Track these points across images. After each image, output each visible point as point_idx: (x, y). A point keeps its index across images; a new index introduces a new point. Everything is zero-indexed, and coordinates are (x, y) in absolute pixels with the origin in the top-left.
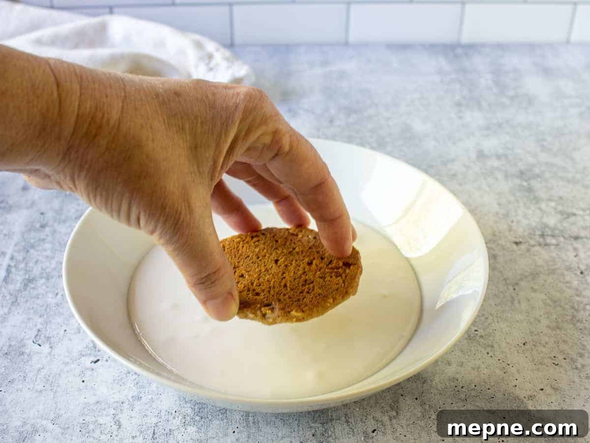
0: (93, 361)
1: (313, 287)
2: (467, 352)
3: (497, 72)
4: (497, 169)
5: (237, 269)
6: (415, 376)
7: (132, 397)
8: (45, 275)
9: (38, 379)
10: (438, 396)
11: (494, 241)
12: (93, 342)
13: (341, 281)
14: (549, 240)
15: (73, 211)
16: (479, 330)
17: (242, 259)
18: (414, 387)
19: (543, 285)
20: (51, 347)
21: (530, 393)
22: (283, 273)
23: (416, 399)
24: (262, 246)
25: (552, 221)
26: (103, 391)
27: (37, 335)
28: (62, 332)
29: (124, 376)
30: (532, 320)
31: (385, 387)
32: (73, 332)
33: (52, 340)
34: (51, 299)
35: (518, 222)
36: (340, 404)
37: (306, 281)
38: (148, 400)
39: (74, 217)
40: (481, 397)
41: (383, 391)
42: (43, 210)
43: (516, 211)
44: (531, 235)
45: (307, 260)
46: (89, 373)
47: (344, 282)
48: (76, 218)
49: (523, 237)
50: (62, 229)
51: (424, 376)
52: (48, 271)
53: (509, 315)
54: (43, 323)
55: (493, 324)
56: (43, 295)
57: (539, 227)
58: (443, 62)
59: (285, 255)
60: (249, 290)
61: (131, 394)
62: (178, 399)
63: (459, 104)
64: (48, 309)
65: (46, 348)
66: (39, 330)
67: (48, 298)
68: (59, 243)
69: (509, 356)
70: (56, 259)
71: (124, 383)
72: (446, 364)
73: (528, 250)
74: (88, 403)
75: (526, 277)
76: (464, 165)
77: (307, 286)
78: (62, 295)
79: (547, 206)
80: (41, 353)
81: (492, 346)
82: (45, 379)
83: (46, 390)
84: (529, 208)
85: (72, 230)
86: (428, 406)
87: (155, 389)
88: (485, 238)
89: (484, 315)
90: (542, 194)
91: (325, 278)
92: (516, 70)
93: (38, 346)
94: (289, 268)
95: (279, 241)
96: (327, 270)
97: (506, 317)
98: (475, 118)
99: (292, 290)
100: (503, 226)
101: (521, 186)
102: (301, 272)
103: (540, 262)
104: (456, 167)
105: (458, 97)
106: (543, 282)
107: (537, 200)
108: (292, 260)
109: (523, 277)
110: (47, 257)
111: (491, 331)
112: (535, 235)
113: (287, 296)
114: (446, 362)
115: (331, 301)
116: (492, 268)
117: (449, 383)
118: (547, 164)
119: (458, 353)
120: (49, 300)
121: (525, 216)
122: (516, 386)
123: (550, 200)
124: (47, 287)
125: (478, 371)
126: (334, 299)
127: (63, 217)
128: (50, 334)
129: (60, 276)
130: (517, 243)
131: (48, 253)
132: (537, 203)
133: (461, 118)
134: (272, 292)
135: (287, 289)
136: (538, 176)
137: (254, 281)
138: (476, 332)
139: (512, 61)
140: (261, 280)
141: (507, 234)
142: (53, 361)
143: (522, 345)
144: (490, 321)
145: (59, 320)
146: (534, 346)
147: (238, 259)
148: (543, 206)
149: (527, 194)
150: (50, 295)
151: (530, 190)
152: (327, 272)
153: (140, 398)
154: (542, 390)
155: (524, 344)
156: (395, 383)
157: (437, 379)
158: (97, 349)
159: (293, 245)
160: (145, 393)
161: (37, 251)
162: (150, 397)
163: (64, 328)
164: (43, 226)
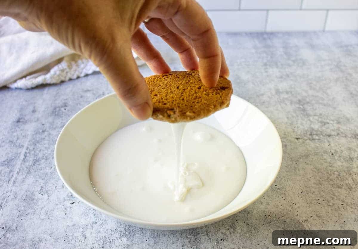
0: (71, 203)
1: (201, 100)
2: (271, 197)
3: (286, 47)
4: (286, 99)
5: (153, 92)
6: (243, 210)
7: (92, 222)
8: (45, 157)
9: (41, 213)
10: (256, 221)
11: (285, 138)
12: (71, 193)
13: (219, 97)
14: (315, 137)
15: (59, 123)
16: (277, 185)
17: (156, 87)
18: (243, 216)
19: (312, 161)
20: (49, 196)
21: (305, 219)
22: (182, 93)
23: (244, 222)
24: (169, 80)
25: (316, 126)
26: (76, 219)
27: (41, 189)
28: (54, 188)
29: (88, 211)
30: (306, 180)
31: (228, 216)
32: (60, 188)
33: (49, 192)
34: (48, 171)
35: (298, 127)
36: (203, 225)
37: (196, 97)
38: (100, 224)
39: (60, 127)
40: (279, 221)
41: (226, 218)
42: (43, 123)
43: (297, 121)
44: (305, 134)
45: (197, 86)
46: (69, 209)
47: (221, 97)
48: (61, 127)
49: (301, 135)
50: (54, 133)
51: (248, 210)
52: (46, 155)
53: (294, 177)
54: (44, 183)
55: (285, 182)
56: (44, 168)
57: (309, 130)
58: (257, 42)
59: (183, 84)
60: (159, 102)
61: (91, 221)
62: (116, 223)
63: (265, 65)
64: (47, 176)
65: (46, 196)
66: (42, 187)
67: (47, 169)
68: (52, 140)
69: (293, 199)
70: (51, 149)
71: (87, 215)
72: (260, 204)
73: (304, 142)
74: (69, 226)
75: (302, 156)
76: (269, 97)
77: (197, 99)
78: (54, 168)
79: (313, 118)
80: (43, 199)
81: (285, 194)
82: (45, 213)
83: (46, 219)
84: (304, 120)
85: (59, 133)
86: (250, 226)
87: (104, 217)
88: (280, 136)
89: (280, 177)
90: (311, 113)
91: (209, 95)
92: (296, 46)
93: (42, 195)
94: (186, 91)
95: (180, 77)
96: (210, 91)
97: (292, 178)
98: (274, 71)
99: (187, 101)
100: (290, 130)
101: (299, 108)
102: (193, 92)
103: (310, 149)
104: (265, 98)
105: (265, 61)
106: (311, 159)
107: (308, 115)
108: (188, 87)
109: (301, 157)
110: (46, 148)
111: (284, 186)
112: (307, 134)
113: (184, 105)
114: (260, 202)
115: (213, 107)
116: (284, 152)
117: (262, 214)
118: (313, 96)
119: (266, 198)
120: (47, 171)
121: (302, 124)
122: (297, 215)
123: (315, 115)
124: (46, 164)
125: (277, 207)
126: (215, 106)
127: (54, 126)
128: (47, 189)
129: (53, 158)
130: (297, 139)
131: (47, 146)
132: (308, 117)
133: (267, 72)
134: (174, 103)
135: (184, 101)
136: (308, 103)
137: (163, 97)
138: (276, 186)
139: (294, 41)
140: (168, 97)
141: (292, 134)
142: (50, 203)
143: (301, 193)
144: (283, 180)
145: (53, 181)
146: (307, 193)
147: (154, 87)
148: (311, 118)
149: (303, 112)
150: (48, 168)
151: (304, 110)
152: (211, 92)
153: (96, 223)
154: (311, 217)
155: (302, 193)
156: (233, 214)
157: (255, 212)
158: (73, 197)
159: (188, 79)
160: (99, 220)
161: (41, 144)
162: (101, 222)
163: (55, 185)
164: (43, 131)
